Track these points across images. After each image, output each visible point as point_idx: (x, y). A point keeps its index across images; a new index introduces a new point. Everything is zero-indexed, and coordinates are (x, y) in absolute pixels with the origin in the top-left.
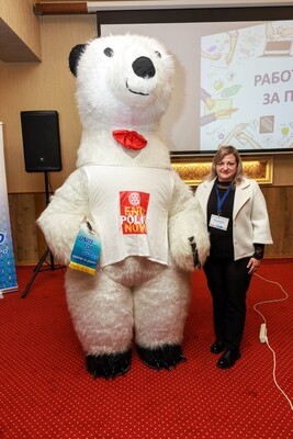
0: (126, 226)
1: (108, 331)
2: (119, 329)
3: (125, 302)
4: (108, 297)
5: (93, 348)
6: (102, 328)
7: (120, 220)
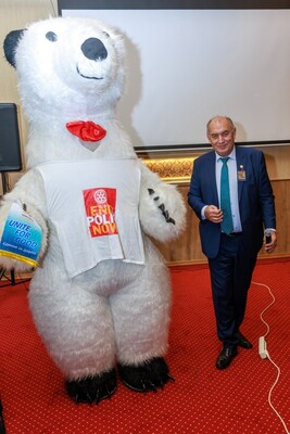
0: (95, 228)
1: (88, 350)
2: (101, 345)
4: (83, 311)
5: (75, 372)
6: (82, 348)
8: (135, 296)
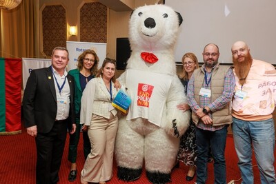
4: (128, 137)
7: (137, 98)
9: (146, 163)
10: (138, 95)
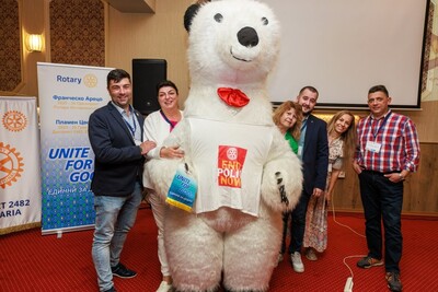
0: (222, 179)
2: (207, 270)
3: (215, 245)
4: (200, 239)
5: (182, 285)
6: (192, 267)
7: (217, 172)
8: (244, 238)
9: (227, 278)
10: (220, 166)
